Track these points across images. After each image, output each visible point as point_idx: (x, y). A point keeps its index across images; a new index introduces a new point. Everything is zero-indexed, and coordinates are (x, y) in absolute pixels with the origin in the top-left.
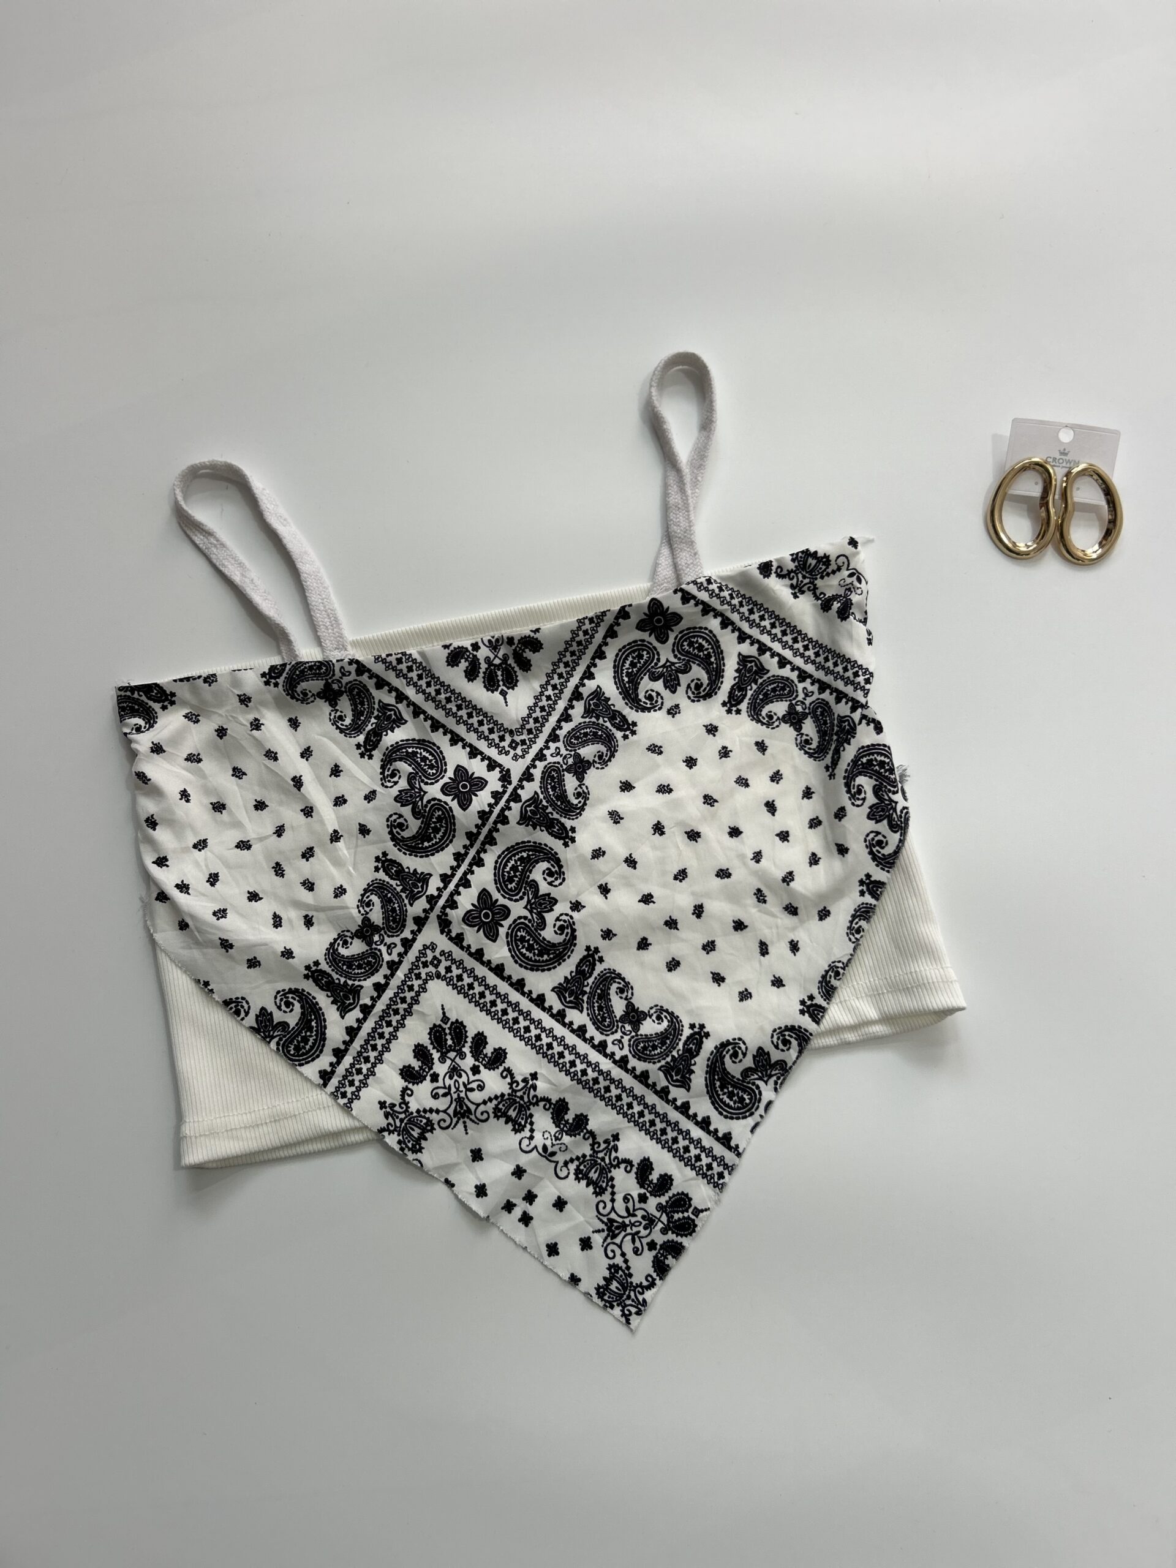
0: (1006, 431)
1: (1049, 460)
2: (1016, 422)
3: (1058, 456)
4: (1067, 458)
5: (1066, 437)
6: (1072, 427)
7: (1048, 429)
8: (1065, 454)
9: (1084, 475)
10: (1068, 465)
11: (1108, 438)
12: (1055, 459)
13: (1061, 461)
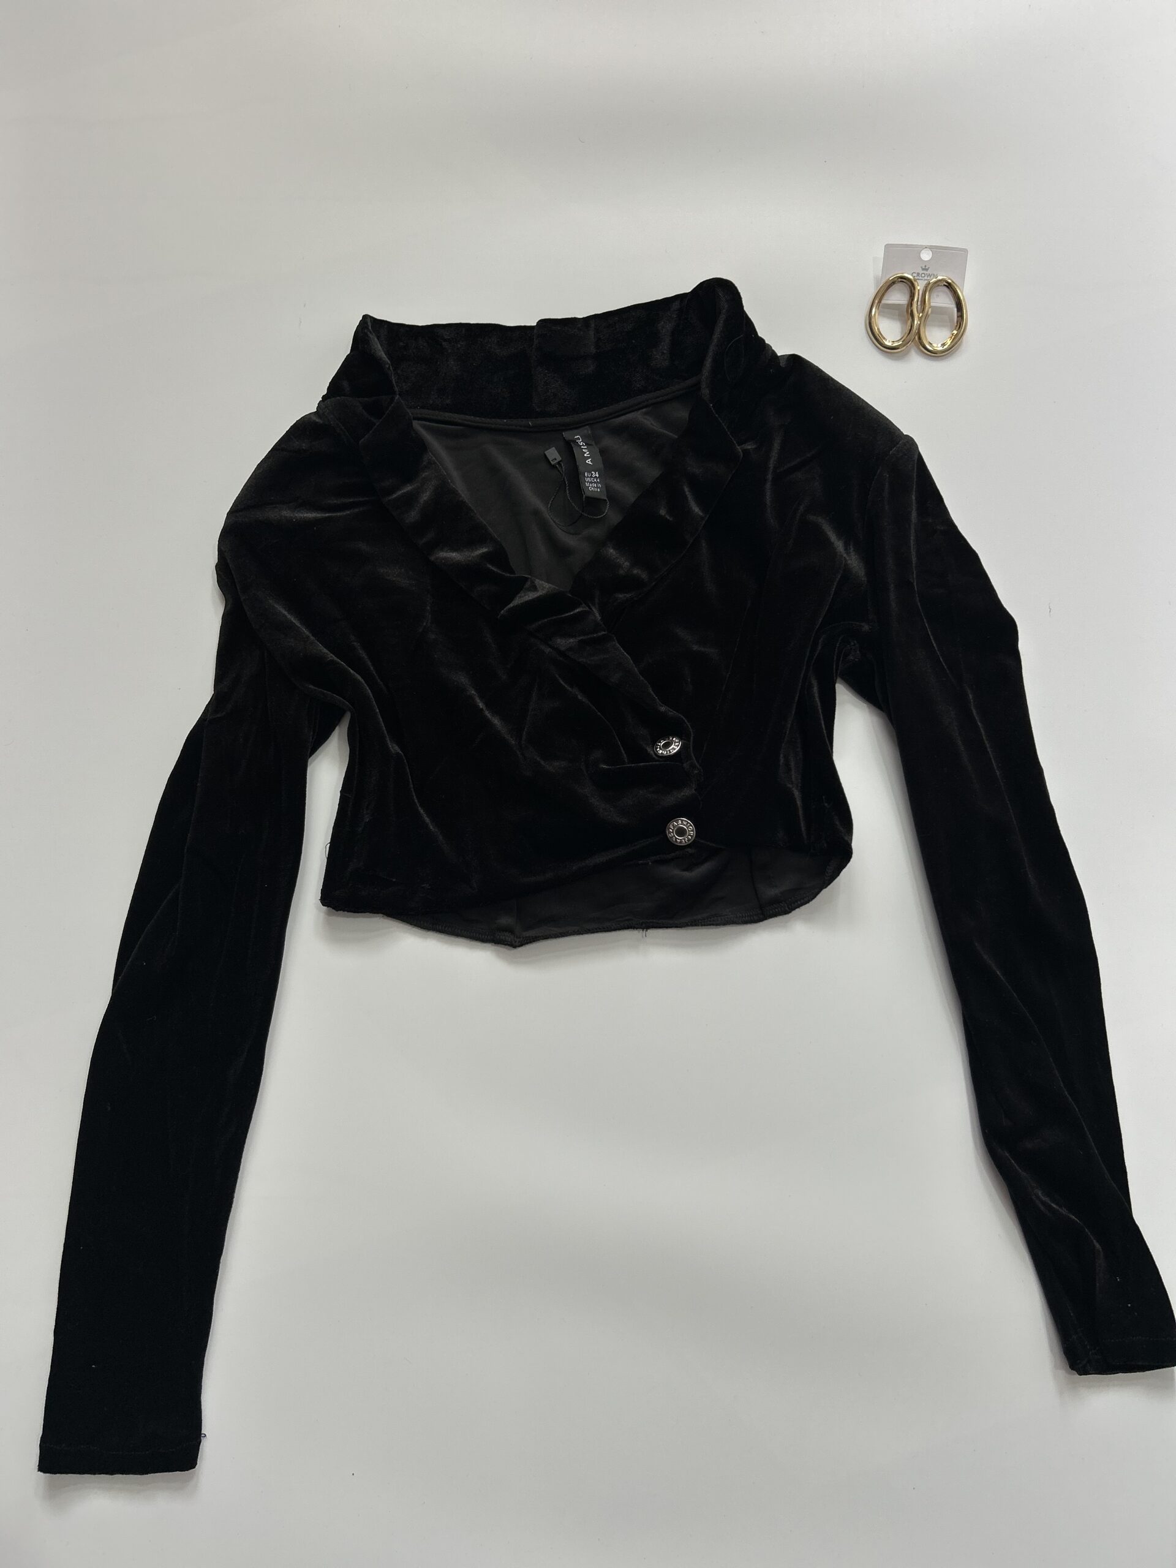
0: (881, 254)
1: (914, 275)
2: (888, 247)
3: (921, 272)
4: (928, 272)
5: (926, 256)
6: (931, 248)
7: (914, 250)
8: (927, 270)
9: (938, 285)
10: (929, 278)
11: (956, 256)
12: (918, 274)
13: (923, 275)
